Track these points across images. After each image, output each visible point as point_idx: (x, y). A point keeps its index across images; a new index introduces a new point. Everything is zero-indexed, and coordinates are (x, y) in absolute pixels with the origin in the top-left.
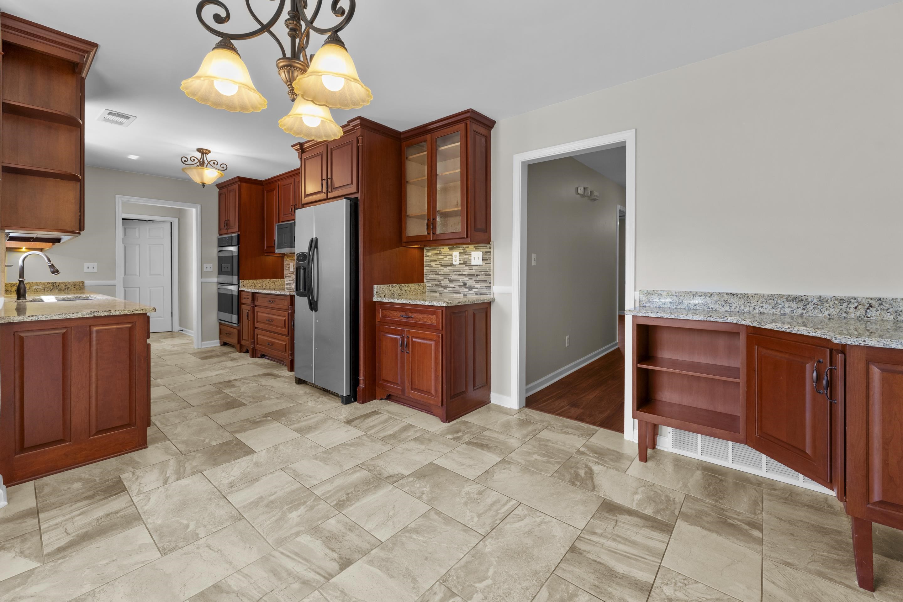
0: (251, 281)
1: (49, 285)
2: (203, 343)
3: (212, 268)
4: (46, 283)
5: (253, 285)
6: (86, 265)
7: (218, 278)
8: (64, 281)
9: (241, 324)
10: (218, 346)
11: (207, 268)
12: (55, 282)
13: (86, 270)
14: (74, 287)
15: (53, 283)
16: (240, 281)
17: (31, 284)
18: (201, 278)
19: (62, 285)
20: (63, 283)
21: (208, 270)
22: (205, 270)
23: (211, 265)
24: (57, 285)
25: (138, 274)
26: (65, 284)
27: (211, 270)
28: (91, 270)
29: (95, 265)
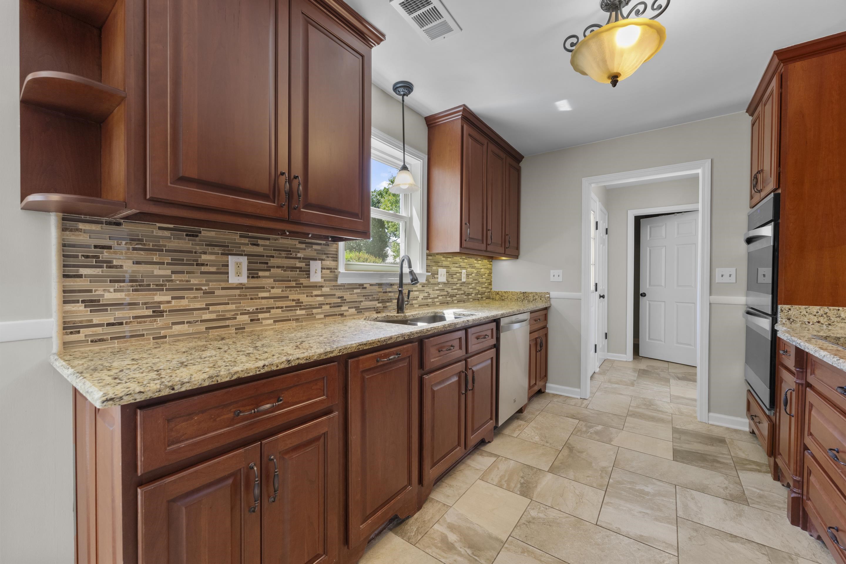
0: (814, 309)
1: (521, 295)
2: (711, 414)
3: (734, 276)
4: (519, 292)
5: (822, 320)
6: (552, 272)
7: (747, 295)
8: (532, 292)
9: (778, 410)
10: (744, 432)
11: (722, 276)
12: (525, 292)
13: (552, 279)
14: (541, 299)
15: (524, 293)
16: (779, 307)
17: (509, 292)
18: (710, 295)
19: (531, 295)
20: (532, 293)
21: (726, 279)
22: (718, 279)
23: (733, 271)
24: (527, 295)
25: (663, 284)
26: (533, 295)
27: (733, 279)
28: (556, 279)
29: (560, 272)
